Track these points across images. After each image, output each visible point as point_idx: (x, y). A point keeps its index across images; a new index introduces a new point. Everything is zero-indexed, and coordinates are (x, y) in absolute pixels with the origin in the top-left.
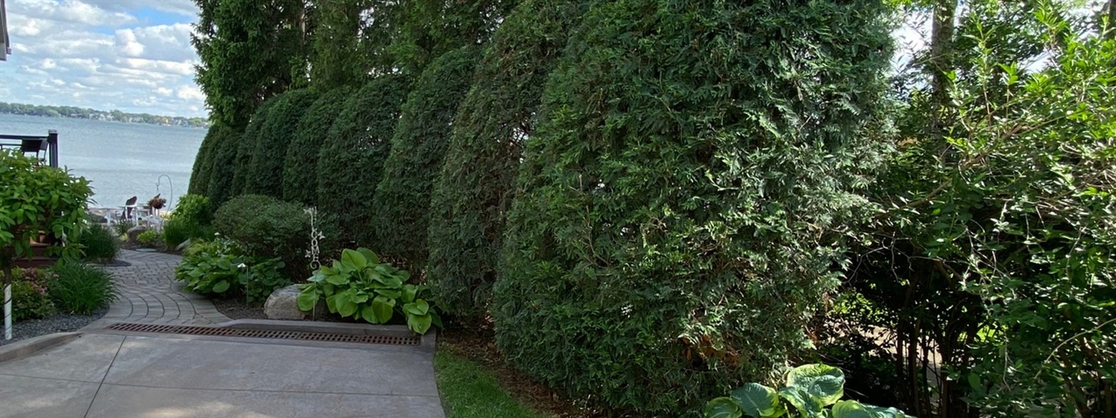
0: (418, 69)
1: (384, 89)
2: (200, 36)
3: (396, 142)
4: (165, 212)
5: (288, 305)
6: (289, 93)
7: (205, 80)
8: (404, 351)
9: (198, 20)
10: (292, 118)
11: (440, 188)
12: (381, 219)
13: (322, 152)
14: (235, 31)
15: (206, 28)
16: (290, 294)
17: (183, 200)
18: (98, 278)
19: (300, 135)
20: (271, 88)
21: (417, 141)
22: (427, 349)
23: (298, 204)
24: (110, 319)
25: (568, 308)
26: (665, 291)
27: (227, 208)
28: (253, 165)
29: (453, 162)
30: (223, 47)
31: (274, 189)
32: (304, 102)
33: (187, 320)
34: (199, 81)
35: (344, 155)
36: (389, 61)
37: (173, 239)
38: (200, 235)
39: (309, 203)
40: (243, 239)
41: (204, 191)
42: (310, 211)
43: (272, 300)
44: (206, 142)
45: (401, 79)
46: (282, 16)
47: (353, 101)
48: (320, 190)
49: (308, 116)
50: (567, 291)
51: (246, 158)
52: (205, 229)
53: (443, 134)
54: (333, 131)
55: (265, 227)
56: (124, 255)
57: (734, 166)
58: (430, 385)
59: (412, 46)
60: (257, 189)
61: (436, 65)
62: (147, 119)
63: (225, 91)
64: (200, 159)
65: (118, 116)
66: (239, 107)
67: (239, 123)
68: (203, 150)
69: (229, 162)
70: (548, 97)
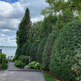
0: (40, 40)
1: (37, 43)
2: (17, 38)
3: (38, 49)
4: (13, 58)
5: (27, 68)
6: (26, 44)
7: (17, 42)
8: (40, 73)
9: (16, 36)
10: (27, 46)
11: (43, 53)
12: (37, 57)
13: (30, 50)
14: (20, 37)
15: (17, 37)
16: (27, 66)
17: (15, 56)
18: (6, 65)
19: (28, 48)
20: (24, 43)
21: (41, 48)
22: (43, 72)
23: (27, 56)
24: (8, 70)
25: (58, 67)
26: (69, 64)
27: (20, 57)
28: (22, 52)
29: (45, 50)
30: (19, 39)
31: (25, 55)
32: (28, 45)
33: (16, 70)
34: (16, 43)
35: (32, 50)
36: (37, 39)
37: (14, 61)
38: (17, 60)
39: (29, 56)
40: (21, 60)
41: (17, 55)
42: (29, 57)
43: (25, 67)
44: (17, 49)
45: (39, 41)
46: (25, 35)
47: (33, 44)
48: (30, 54)
49: (28, 46)
50: (58, 65)
51: (22, 51)
52: (17, 59)
53: (44, 47)
54: (31, 48)
55: (24, 59)
56: (9, 63)
57: (76, 50)
58: (43, 76)
59: (40, 37)
60: (23, 54)
61: (43, 40)
62: (10, 47)
63: (19, 44)
64: (16, 51)
65: (7, 47)
66: (21, 45)
67: (21, 47)
68: (17, 50)
69: (20, 51)
70: (55, 43)
